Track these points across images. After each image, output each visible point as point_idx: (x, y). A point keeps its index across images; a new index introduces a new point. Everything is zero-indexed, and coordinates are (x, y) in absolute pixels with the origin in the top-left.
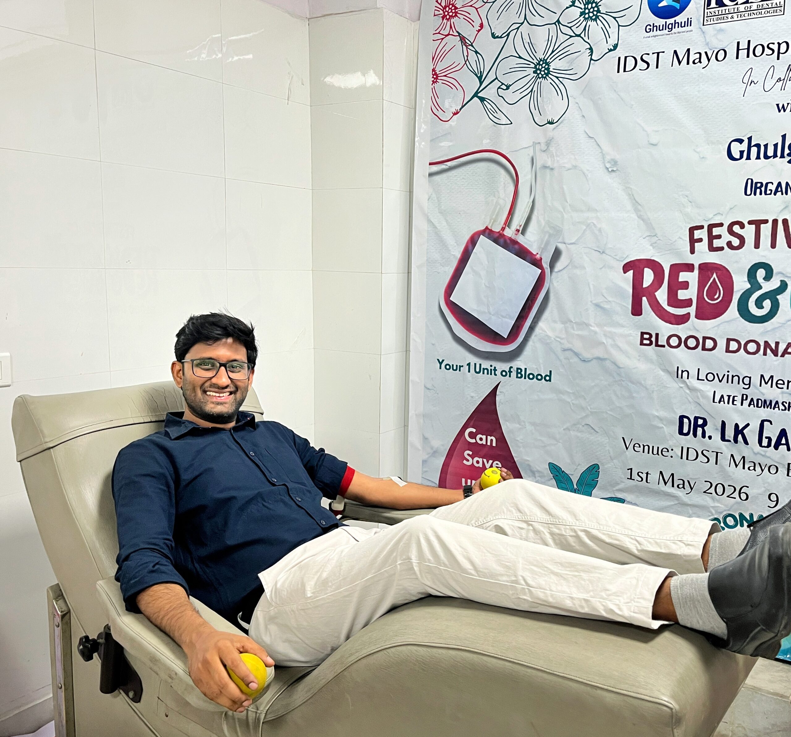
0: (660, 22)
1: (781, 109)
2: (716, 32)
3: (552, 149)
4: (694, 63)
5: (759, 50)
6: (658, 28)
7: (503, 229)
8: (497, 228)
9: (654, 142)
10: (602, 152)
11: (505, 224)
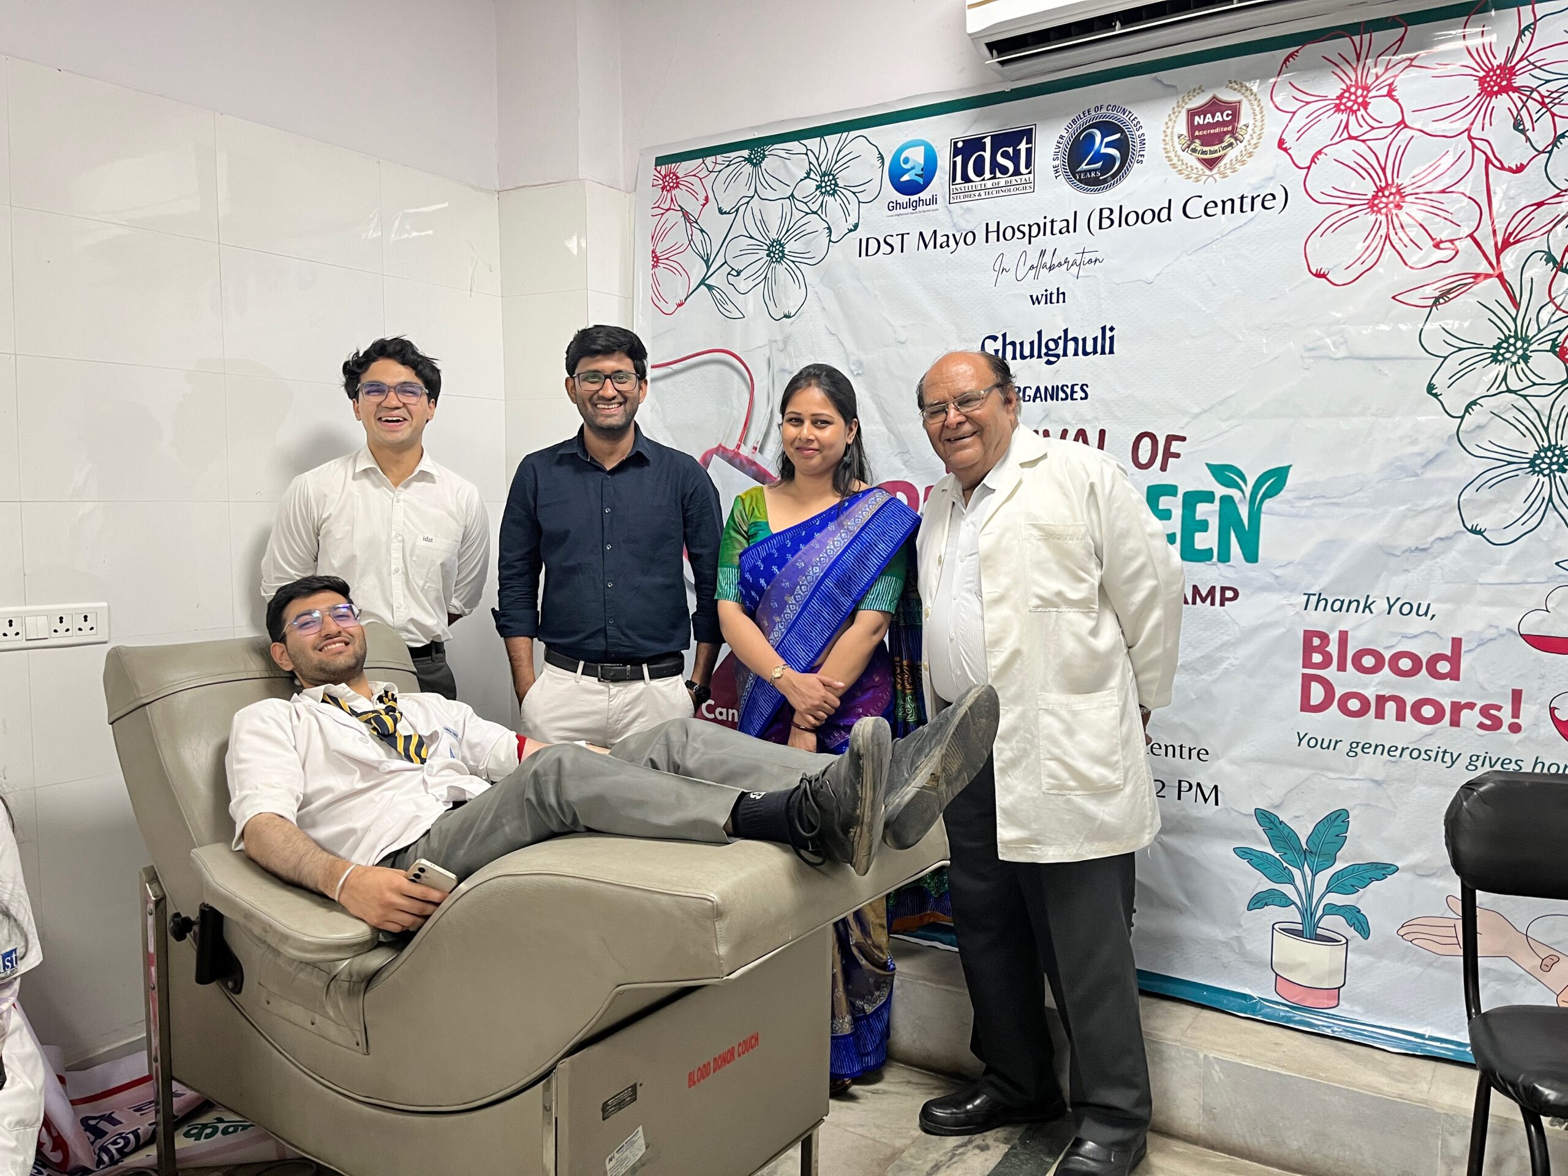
0: (904, 199)
1: (1035, 300)
2: (963, 212)
3: (790, 349)
4: (941, 246)
5: (1009, 233)
6: (901, 206)
7: (738, 447)
8: (731, 446)
9: (902, 340)
10: (846, 352)
11: (740, 440)
